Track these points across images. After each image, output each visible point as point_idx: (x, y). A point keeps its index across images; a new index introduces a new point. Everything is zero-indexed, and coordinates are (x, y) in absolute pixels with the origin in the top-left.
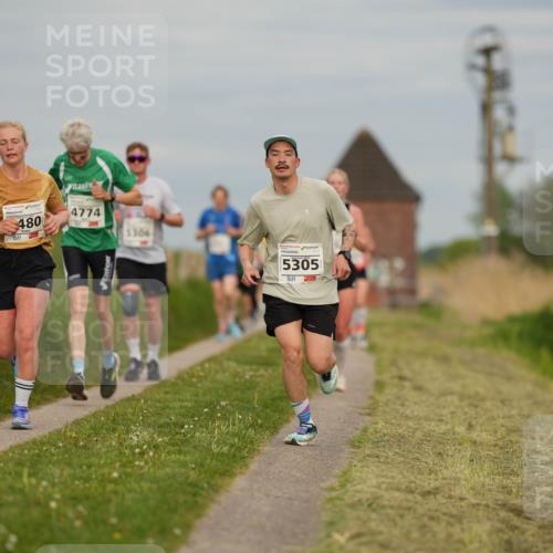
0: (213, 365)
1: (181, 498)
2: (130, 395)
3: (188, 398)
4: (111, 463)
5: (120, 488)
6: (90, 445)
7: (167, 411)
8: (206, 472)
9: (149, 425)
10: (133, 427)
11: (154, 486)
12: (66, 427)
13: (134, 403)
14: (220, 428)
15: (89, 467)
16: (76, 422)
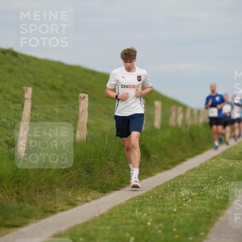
0: (215, 160)
1: (204, 219)
2: (180, 174)
3: (205, 175)
4: (173, 205)
5: (177, 215)
6: (164, 197)
7: (196, 181)
8: (214, 208)
9: (189, 188)
10: (182, 189)
11: (192, 214)
12: (153, 190)
13: (182, 178)
14: (219, 188)
15: (164, 207)
16: (157, 187)
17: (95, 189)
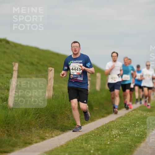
0: (135, 112)
1: (127, 149)
2: (112, 120)
3: (128, 121)
4: (107, 140)
5: (110, 146)
6: (101, 135)
7: (122, 125)
8: (133, 142)
9: (118, 129)
10: (113, 130)
11: (119, 146)
12: (95, 130)
13: (113, 122)
14: (137, 129)
15: (101, 141)
16: (98, 128)
17: (58, 129)
